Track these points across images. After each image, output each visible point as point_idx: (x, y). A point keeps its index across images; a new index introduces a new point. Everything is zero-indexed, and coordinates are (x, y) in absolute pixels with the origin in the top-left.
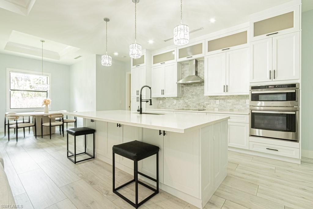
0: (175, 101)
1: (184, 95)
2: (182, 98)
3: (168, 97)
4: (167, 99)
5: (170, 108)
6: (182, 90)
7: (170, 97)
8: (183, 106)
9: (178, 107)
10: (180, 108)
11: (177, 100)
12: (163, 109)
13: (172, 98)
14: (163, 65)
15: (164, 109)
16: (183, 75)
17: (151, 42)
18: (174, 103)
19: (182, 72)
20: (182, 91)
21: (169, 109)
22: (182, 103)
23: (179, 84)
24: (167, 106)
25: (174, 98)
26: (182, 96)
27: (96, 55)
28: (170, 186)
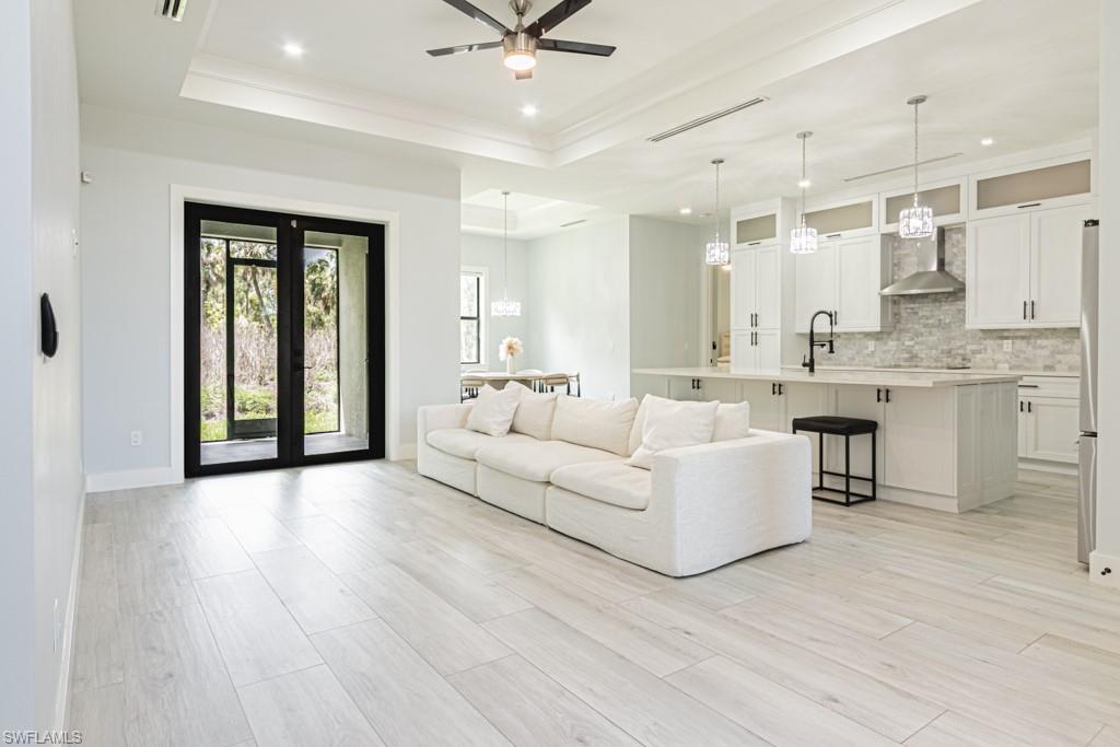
0: (871, 345)
1: (901, 327)
2: (894, 336)
3: (845, 333)
4: (843, 336)
5: (854, 363)
6: (896, 311)
7: (853, 333)
8: (896, 356)
9: (882, 360)
10: (887, 364)
11: (877, 339)
12: (829, 365)
13: (861, 336)
14: (837, 242)
15: (835, 365)
16: (896, 268)
17: (805, 184)
18: (867, 348)
19: (896, 261)
20: (896, 314)
21: (850, 365)
22: (894, 348)
23: (884, 298)
24: (845, 359)
25: (868, 335)
26: (895, 327)
27: (631, 216)
28: (893, 485)
